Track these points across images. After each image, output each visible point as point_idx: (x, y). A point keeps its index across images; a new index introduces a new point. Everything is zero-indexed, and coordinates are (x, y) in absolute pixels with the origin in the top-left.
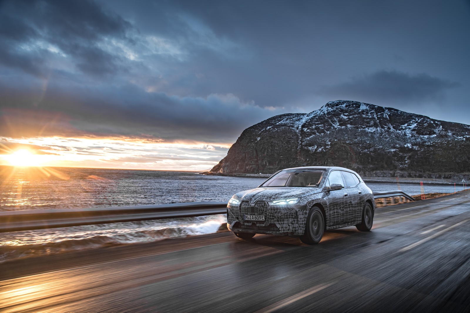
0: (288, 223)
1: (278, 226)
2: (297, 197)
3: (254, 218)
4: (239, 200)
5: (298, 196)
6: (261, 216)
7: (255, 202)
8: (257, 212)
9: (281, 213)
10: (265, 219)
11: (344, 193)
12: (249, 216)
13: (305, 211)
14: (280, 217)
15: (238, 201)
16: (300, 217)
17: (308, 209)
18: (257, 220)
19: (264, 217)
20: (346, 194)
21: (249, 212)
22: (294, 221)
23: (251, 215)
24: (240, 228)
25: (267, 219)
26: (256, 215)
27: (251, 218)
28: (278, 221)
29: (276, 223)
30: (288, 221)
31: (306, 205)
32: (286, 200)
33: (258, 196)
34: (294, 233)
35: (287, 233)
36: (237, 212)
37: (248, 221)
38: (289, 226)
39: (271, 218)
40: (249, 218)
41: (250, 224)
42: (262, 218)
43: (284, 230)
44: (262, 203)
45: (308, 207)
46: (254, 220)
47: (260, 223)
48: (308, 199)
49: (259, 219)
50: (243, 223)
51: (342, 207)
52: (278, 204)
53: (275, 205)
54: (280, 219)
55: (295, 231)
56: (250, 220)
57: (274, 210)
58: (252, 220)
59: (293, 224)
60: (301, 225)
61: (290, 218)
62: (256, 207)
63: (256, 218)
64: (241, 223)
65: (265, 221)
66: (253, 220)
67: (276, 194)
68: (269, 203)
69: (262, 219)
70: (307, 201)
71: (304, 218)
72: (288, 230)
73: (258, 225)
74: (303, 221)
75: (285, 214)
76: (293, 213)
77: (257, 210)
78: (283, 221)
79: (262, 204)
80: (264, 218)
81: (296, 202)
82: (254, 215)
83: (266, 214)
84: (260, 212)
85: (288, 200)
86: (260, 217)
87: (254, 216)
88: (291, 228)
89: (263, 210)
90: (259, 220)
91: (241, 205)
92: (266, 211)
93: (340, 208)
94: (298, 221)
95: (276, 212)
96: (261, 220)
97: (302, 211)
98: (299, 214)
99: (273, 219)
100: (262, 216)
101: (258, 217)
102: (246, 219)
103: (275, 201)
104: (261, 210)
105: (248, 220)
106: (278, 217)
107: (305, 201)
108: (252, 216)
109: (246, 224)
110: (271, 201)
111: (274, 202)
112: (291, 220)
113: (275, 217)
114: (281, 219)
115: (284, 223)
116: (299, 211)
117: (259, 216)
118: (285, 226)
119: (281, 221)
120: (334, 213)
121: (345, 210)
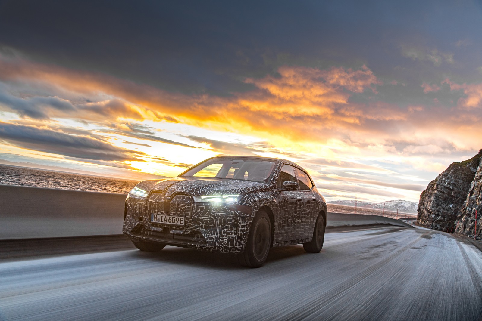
0: (221, 232)
1: (206, 235)
2: (239, 192)
3: (168, 220)
4: (146, 190)
5: (241, 191)
6: (179, 218)
7: (172, 195)
8: (174, 211)
9: (213, 216)
10: (185, 222)
11: (298, 197)
12: (159, 217)
13: (248, 216)
14: (210, 221)
15: (145, 192)
16: (241, 223)
17: (253, 213)
18: (171, 223)
19: (183, 220)
20: (299, 198)
21: (160, 210)
22: (231, 229)
23: (163, 214)
24: (144, 234)
25: (188, 223)
26: (171, 215)
27: (163, 220)
28: (206, 228)
29: (203, 230)
30: (221, 229)
31: (252, 206)
32: (222, 195)
33: (178, 186)
34: (228, 248)
35: (218, 247)
36: (142, 209)
37: (156, 225)
38: (222, 236)
39: (195, 223)
40: (159, 219)
41: (160, 229)
42: (181, 220)
43: (214, 243)
44: (183, 197)
45: (254, 210)
46: (168, 223)
47: (176, 229)
48: (254, 198)
49: (176, 222)
50: (149, 227)
51: (295, 215)
52: (208, 200)
53: (203, 201)
54: (209, 225)
55: (231, 244)
56: (160, 222)
57: (202, 209)
58: (163, 223)
59: (228, 234)
60: (241, 236)
61: (225, 224)
62: (172, 203)
63: (170, 221)
64: (145, 227)
65: (185, 226)
66: (165, 223)
67: (206, 186)
68: (194, 197)
69: (181, 223)
70: (253, 200)
71: (246, 226)
72: (221, 243)
73: (172, 231)
74: (244, 231)
75: (219, 216)
76: (230, 217)
77: (174, 208)
78: (214, 228)
79: (183, 199)
80: (183, 222)
81: (236, 200)
82: (168, 214)
83: (188, 214)
84: (178, 211)
85: (224, 196)
86: (177, 219)
87: (168, 217)
88: (225, 240)
89: (184, 209)
90: (175, 224)
91: (148, 197)
92: (188, 211)
93: (292, 217)
94: (237, 229)
95: (204, 214)
96: (179, 223)
97: (243, 215)
98: (240, 220)
99: (198, 224)
100: (181, 218)
101: (174, 219)
102: (155, 221)
103: (204, 195)
104: (181, 209)
105: (157, 222)
106: (207, 222)
107: (251, 200)
108: (164, 217)
109: (153, 228)
110: (198, 196)
111: (203, 197)
112: (226, 227)
113: (202, 221)
114: (211, 224)
115: (214, 232)
116: (240, 213)
117: (176, 217)
118: (216, 235)
119: (210, 228)
120: (285, 223)
121: (297, 220)
